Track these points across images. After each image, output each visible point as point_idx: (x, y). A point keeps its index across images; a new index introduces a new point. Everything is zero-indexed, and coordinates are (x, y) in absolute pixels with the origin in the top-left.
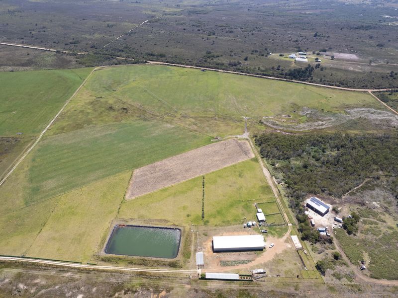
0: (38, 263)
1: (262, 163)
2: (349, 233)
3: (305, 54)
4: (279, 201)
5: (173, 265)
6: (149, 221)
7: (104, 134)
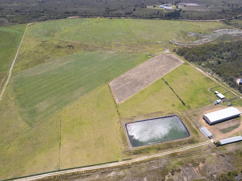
1: (192, 65)
6: (148, 115)
7: (65, 63)
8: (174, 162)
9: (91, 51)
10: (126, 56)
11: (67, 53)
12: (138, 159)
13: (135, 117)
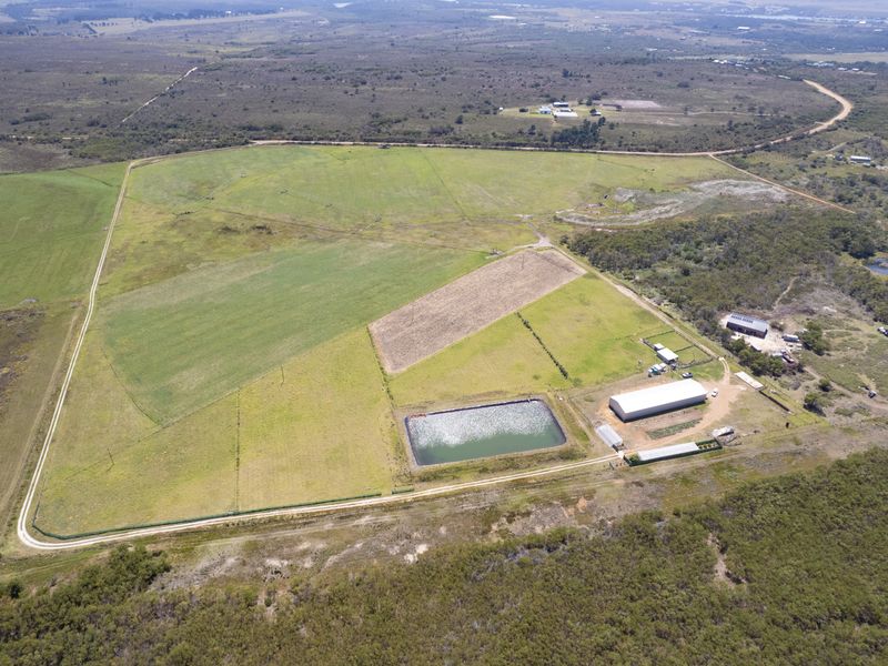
0: (282, 516)
1: (606, 279)
2: (819, 352)
3: (566, 106)
4: (677, 329)
5: (568, 456)
6: (466, 399)
7: (247, 275)
8: (516, 498)
9: (323, 241)
10: (422, 255)
11: (252, 246)
12: (430, 491)
13: (432, 403)
